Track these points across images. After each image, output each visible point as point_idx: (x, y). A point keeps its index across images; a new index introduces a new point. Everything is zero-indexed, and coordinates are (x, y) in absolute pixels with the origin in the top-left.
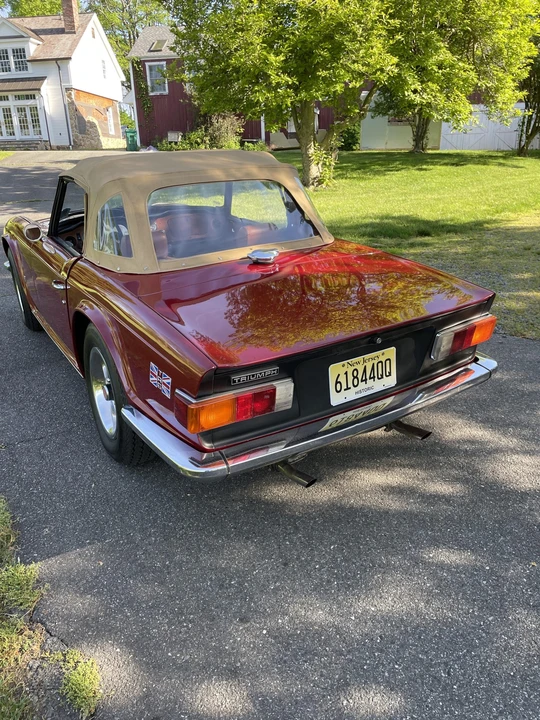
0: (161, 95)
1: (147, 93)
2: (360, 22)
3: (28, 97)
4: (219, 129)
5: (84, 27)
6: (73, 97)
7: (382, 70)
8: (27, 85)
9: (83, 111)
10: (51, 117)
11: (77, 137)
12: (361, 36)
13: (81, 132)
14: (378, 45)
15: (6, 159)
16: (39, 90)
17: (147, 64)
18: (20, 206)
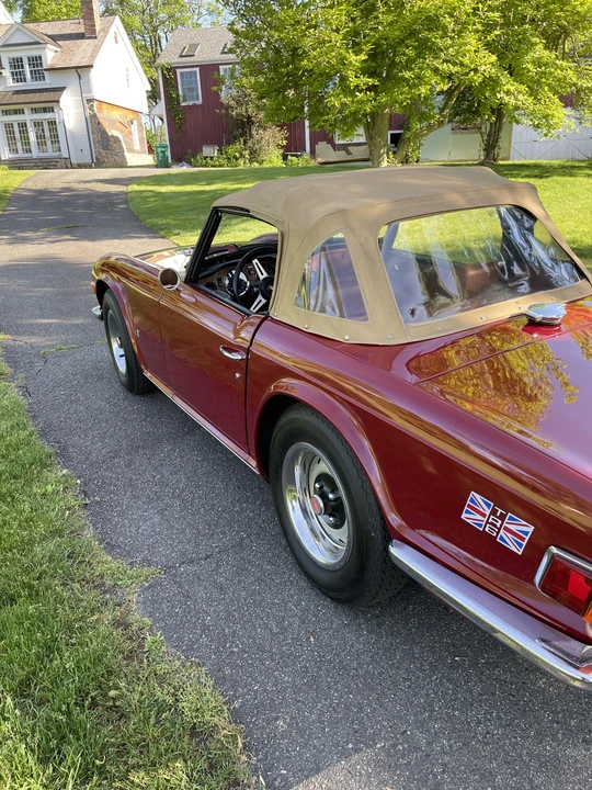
0: (195, 105)
1: (179, 103)
2: (451, 16)
3: (45, 110)
4: (259, 142)
5: (105, 31)
6: (95, 109)
7: (476, 70)
8: (44, 97)
9: (106, 125)
10: (71, 132)
11: (100, 153)
12: (453, 31)
13: (104, 148)
14: (472, 41)
15: (27, 180)
16: (58, 102)
17: (178, 71)
18: (56, 233)
